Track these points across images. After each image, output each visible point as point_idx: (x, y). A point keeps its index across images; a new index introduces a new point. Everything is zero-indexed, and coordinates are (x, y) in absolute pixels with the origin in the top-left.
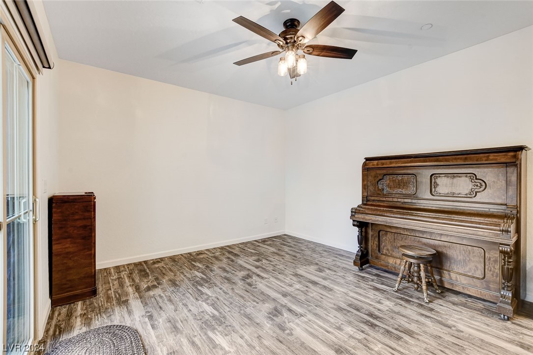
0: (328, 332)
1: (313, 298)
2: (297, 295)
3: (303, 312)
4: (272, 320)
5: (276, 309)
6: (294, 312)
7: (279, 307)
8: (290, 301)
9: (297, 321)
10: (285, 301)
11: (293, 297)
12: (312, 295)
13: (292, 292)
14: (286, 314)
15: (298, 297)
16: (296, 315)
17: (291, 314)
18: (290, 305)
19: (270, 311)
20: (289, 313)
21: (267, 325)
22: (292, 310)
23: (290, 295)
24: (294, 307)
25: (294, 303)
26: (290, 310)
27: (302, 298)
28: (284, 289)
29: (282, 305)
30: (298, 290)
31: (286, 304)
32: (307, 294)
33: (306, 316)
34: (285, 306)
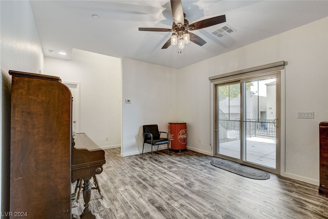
0: (166, 178)
1: (167, 194)
2: (177, 196)
3: (175, 185)
4: (191, 182)
5: (191, 187)
6: (180, 185)
7: (189, 188)
8: (182, 191)
9: (179, 181)
10: (186, 192)
11: (180, 194)
12: (167, 196)
13: (181, 199)
14: (184, 184)
15: (176, 194)
16: (179, 184)
17: (182, 184)
18: (183, 189)
19: (193, 186)
20: (183, 185)
21: (192, 180)
22: (181, 186)
23: (182, 196)
24: (180, 188)
25: (180, 190)
26: (182, 186)
27: (174, 194)
28: (188, 201)
29: (187, 189)
30: (176, 201)
31: (185, 190)
32: (170, 197)
33: (174, 183)
34: (185, 188)
